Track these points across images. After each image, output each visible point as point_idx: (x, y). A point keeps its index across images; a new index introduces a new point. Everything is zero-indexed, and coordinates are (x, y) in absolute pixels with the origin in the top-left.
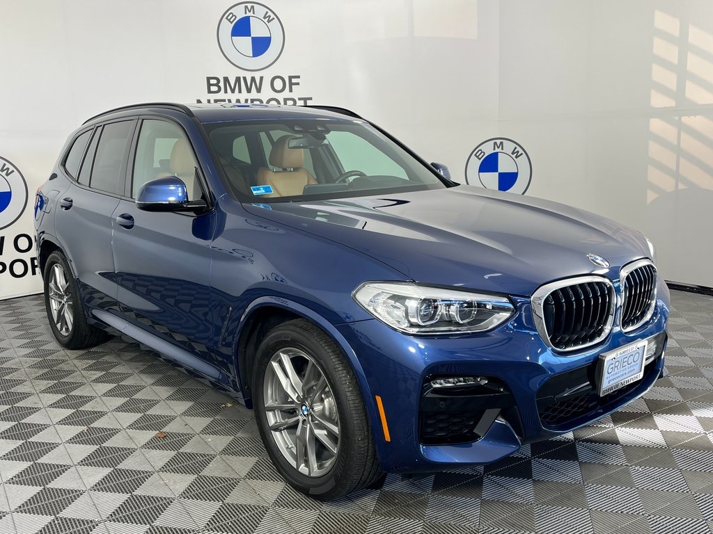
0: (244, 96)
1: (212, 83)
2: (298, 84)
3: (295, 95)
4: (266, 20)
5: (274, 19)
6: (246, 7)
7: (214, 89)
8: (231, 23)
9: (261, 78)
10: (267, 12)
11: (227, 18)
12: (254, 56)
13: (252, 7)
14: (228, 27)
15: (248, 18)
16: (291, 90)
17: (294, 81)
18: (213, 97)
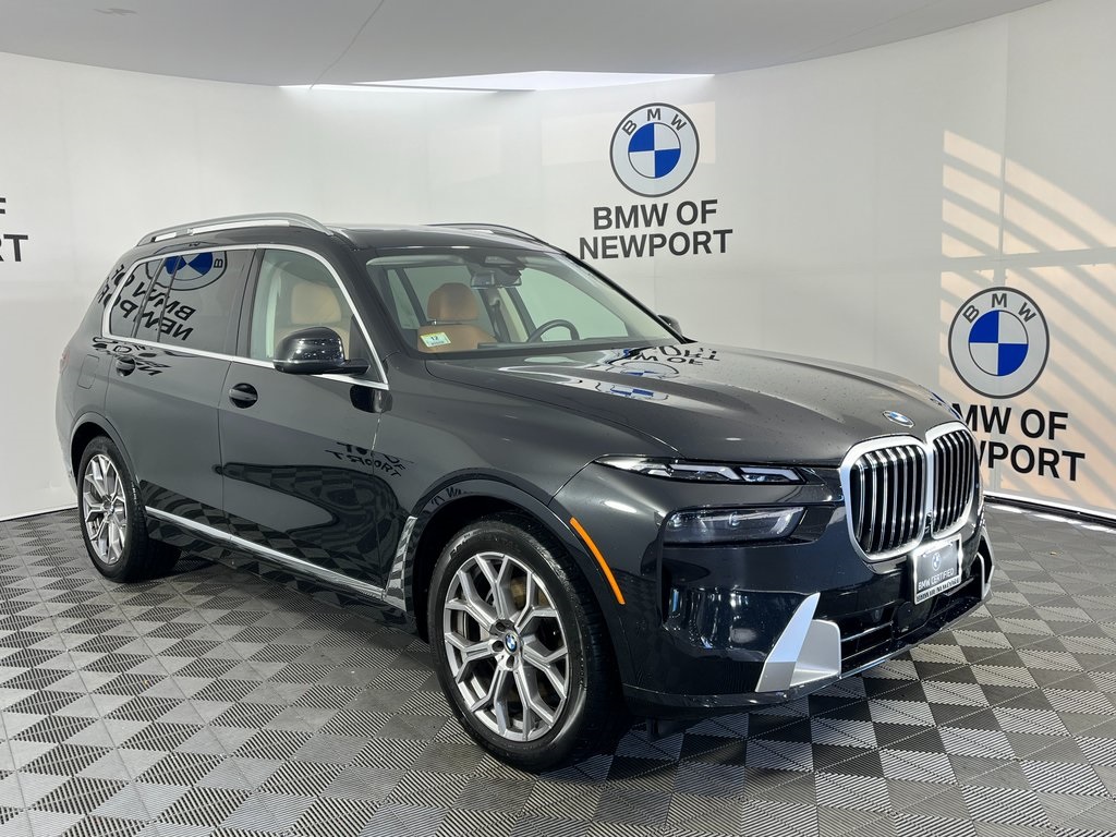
0: (641, 231)
1: (601, 216)
2: (714, 211)
3: (709, 227)
4: (675, 127)
5: (685, 123)
6: (650, 111)
8: (629, 134)
11: (624, 129)
13: (658, 110)
14: (624, 139)
15: (653, 124)
16: (704, 221)
17: (708, 207)
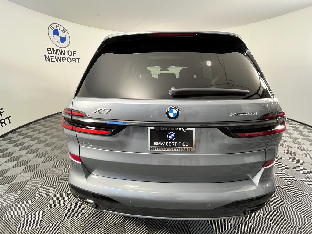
7: (50, 52)
9: (64, 50)
10: (64, 29)
12: (61, 43)
18: (50, 55)
